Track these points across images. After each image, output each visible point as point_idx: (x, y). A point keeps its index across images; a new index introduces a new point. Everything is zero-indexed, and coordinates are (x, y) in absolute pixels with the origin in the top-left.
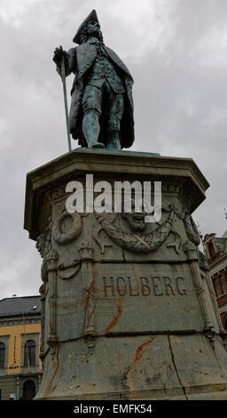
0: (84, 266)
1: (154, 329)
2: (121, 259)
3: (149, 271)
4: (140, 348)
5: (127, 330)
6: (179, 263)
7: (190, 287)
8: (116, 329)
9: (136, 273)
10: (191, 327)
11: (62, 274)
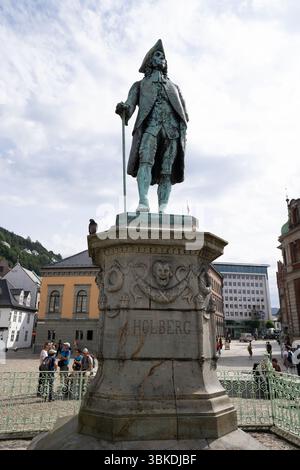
0: (122, 312)
1: (164, 356)
2: (148, 307)
3: (166, 316)
4: (152, 369)
5: (147, 356)
6: (189, 310)
7: (193, 329)
8: (139, 355)
9: (157, 317)
10: (189, 356)
11: (108, 313)
